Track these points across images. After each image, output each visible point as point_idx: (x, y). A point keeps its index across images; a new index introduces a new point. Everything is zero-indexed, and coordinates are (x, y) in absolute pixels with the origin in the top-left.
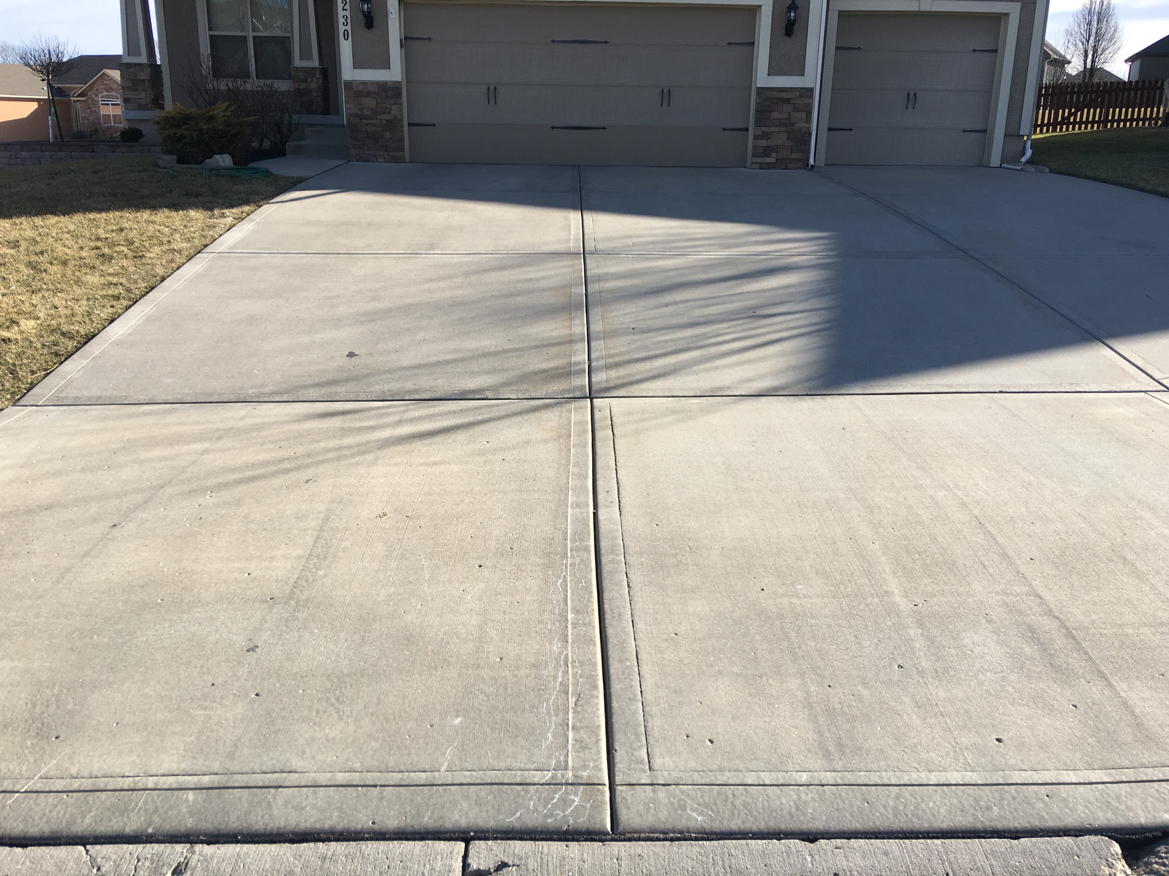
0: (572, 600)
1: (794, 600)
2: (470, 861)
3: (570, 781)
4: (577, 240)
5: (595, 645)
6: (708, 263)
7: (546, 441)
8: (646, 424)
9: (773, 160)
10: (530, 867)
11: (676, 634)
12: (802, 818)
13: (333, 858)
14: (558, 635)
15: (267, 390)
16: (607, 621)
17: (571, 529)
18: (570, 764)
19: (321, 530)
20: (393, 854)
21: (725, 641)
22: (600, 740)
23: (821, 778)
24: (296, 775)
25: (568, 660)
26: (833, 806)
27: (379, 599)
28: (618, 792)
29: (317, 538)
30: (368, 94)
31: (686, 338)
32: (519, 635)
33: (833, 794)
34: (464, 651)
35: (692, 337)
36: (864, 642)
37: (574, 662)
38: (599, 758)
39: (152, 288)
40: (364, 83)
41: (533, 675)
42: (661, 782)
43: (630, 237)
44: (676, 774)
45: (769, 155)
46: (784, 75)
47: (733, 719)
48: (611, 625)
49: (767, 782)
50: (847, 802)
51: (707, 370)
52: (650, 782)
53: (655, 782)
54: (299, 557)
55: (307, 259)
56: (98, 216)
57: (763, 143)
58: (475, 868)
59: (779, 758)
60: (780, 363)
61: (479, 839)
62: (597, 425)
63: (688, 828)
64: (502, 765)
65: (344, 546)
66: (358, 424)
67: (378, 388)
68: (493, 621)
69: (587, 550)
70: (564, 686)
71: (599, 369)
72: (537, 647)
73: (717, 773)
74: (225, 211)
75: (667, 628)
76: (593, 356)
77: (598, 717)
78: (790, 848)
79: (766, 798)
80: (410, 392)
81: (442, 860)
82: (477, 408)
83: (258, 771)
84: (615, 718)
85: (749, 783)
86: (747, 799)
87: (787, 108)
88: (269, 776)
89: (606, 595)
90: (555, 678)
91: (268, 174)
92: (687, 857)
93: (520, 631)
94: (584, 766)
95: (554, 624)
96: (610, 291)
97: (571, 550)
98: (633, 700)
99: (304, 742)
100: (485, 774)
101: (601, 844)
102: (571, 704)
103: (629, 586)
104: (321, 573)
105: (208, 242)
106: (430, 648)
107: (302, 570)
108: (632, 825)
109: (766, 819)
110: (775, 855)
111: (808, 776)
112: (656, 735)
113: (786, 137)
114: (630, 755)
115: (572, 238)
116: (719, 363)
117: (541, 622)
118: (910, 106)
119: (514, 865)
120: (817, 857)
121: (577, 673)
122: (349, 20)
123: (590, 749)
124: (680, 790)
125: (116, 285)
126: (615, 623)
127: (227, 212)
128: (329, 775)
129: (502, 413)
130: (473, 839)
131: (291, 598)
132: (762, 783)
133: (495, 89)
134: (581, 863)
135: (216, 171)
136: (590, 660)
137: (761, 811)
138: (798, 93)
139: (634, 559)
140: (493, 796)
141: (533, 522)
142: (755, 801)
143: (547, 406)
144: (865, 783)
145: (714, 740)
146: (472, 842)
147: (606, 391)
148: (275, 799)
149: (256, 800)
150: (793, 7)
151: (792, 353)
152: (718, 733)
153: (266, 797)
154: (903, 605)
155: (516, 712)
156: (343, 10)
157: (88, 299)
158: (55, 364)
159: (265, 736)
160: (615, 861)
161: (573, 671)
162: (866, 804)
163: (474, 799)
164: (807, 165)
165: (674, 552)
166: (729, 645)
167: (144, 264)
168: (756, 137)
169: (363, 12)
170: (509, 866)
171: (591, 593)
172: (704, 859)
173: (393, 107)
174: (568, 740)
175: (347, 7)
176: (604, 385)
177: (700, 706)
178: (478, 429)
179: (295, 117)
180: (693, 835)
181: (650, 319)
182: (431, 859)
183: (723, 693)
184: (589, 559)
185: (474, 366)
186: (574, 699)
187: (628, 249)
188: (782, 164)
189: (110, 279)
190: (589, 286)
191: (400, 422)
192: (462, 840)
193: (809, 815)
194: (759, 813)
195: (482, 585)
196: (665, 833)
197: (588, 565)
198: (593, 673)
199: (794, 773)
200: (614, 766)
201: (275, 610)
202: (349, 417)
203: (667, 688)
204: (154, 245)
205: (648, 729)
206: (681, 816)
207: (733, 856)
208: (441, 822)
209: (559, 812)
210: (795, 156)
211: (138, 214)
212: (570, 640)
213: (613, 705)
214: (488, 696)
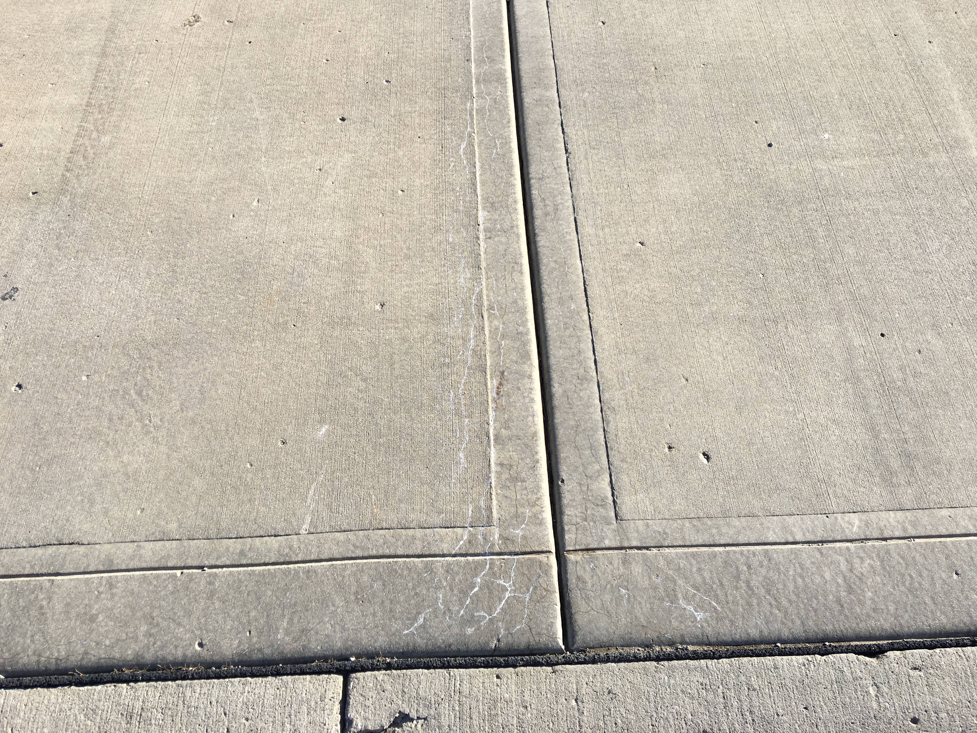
0: (483, 183)
1: (820, 164)
2: (351, 714)
3: (497, 549)
5: (521, 272)
10: (445, 722)
11: (642, 244)
12: (858, 610)
13: (143, 714)
14: (466, 254)
16: (537, 223)
17: (475, 38)
18: (495, 515)
19: (104, 54)
20: (234, 704)
21: (716, 253)
22: (537, 462)
23: (882, 524)
24: (82, 549)
25: (482, 305)
26: (904, 583)
27: (194, 190)
28: (570, 567)
29: (98, 71)
32: (407, 257)
33: (903, 558)
34: (326, 291)
36: (929, 243)
37: (491, 308)
38: (538, 499)
41: (431, 337)
42: (635, 543)
44: (656, 526)
47: (739, 409)
48: (544, 230)
49: (799, 538)
50: (925, 573)
52: (618, 545)
53: (626, 544)
54: (72, 110)
58: (360, 727)
59: (813, 487)
61: (364, 669)
63: (682, 636)
64: (393, 518)
65: (137, 86)
68: (367, 229)
69: (500, 79)
70: (479, 354)
72: (436, 280)
73: (721, 522)
75: (627, 233)
77: (533, 416)
78: (842, 672)
79: (799, 570)
81: (308, 714)
83: (24, 544)
84: (559, 417)
85: (771, 540)
86: (771, 574)
88: (40, 551)
89: (534, 170)
90: (465, 340)
92: (682, 691)
93: (408, 248)
94: (517, 516)
95: (458, 232)
97: (478, 82)
98: (583, 379)
99: (92, 481)
100: (368, 538)
101: (549, 669)
102: (492, 394)
103: (566, 151)
104: (106, 139)
106: (275, 287)
107: (78, 135)
108: (596, 633)
109: (803, 613)
110: (821, 688)
111: (861, 520)
112: (622, 448)
114: (585, 489)
117: (437, 229)
119: (419, 718)
120: (885, 689)
121: (497, 329)
123: (523, 481)
124: (665, 557)
126: (549, 225)
128: (130, 548)
130: (355, 670)
131: (63, 192)
132: (791, 539)
134: (522, 709)
136: (515, 302)
137: (793, 597)
139: (573, 94)
140: (380, 583)
141: (418, 27)
142: (782, 576)
144: (950, 532)
145: (711, 454)
146: (353, 675)
148: (50, 599)
149: (22, 603)
152: (715, 439)
153: (36, 597)
155: (408, 412)
159: (32, 470)
160: (574, 703)
161: (490, 326)
162: (955, 576)
163: (353, 589)
165: (631, 77)
166: (723, 261)
170: (412, 720)
171: (511, 167)
172: (710, 697)
174: (489, 465)
177: (685, 386)
180: (690, 648)
182: (293, 712)
183: (720, 359)
184: (504, 97)
186: (495, 383)
192: (338, 672)
193: (869, 602)
194: (790, 601)
195: (347, 158)
196: (647, 646)
197: (504, 111)
198: (521, 328)
199: (839, 516)
200: (562, 513)
201: (41, 217)
203: (635, 352)
205: (610, 436)
206: (669, 612)
207: (754, 690)
208: (304, 640)
209: (482, 613)
212: (483, 265)
213: (554, 390)
214: (365, 380)
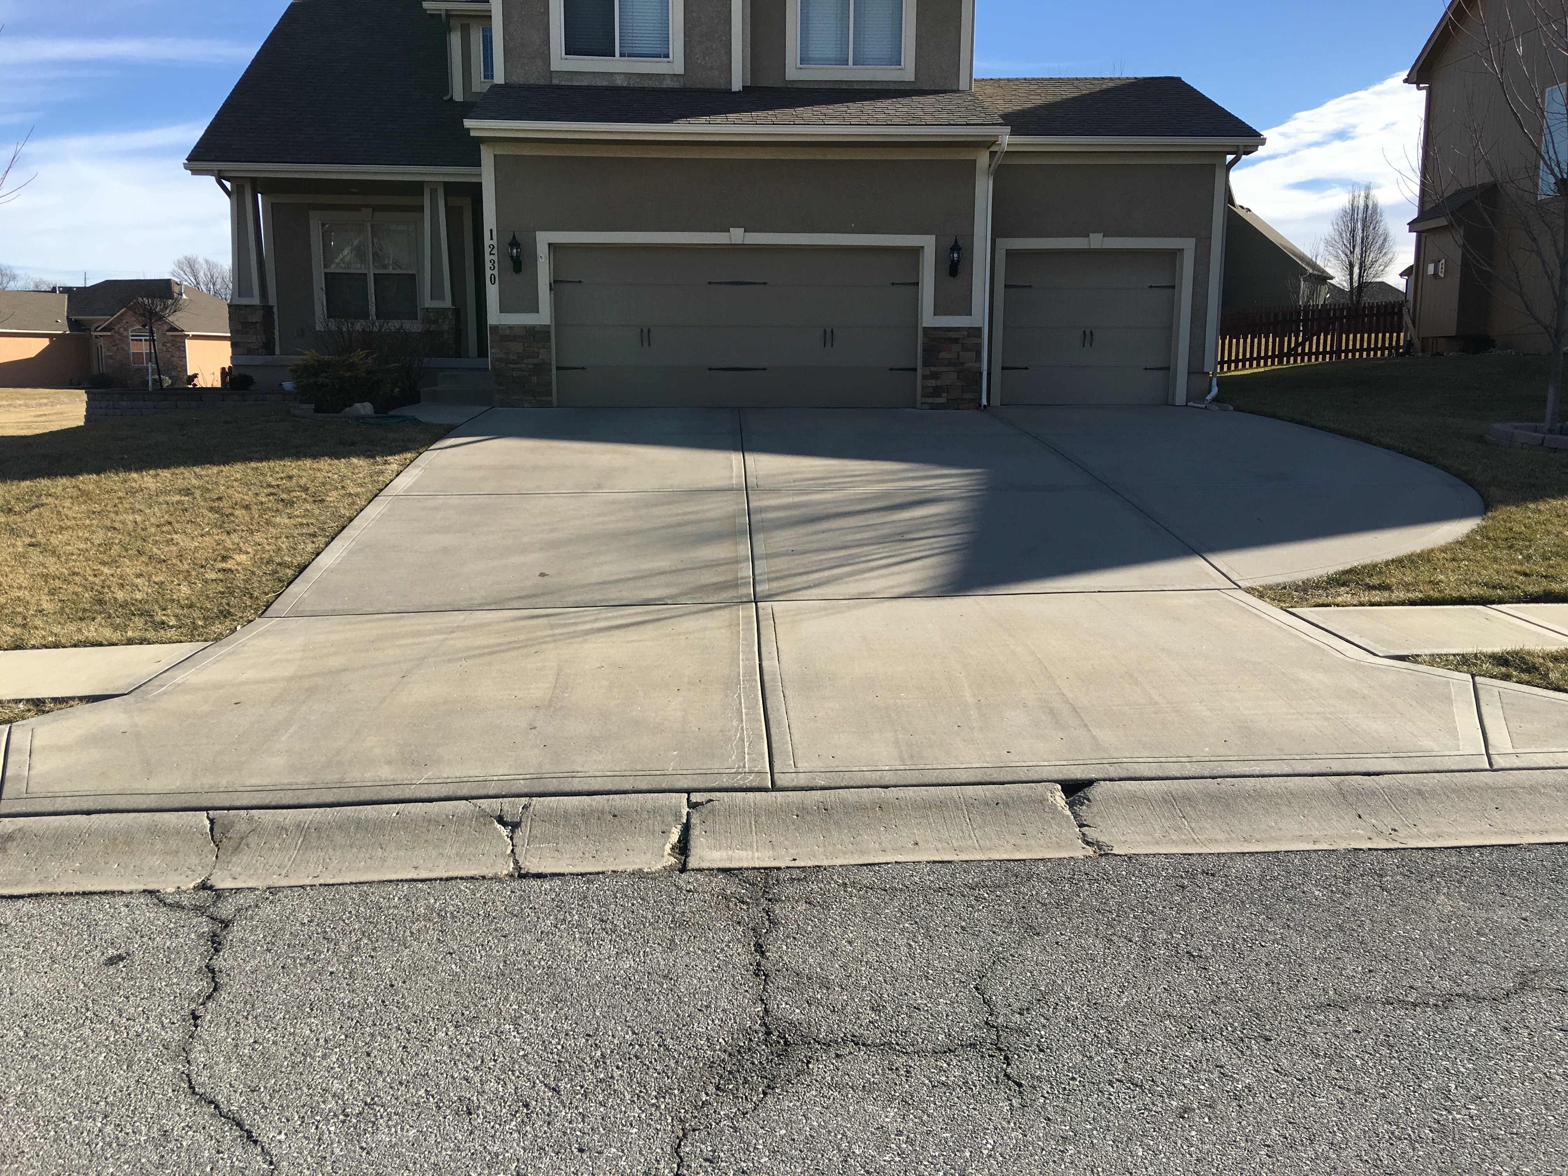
0: (745, 704)
1: (898, 700)
2: (691, 799)
3: (748, 772)
4: (739, 477)
5: (761, 722)
6: (865, 496)
7: (720, 628)
8: (802, 616)
9: (943, 400)
10: (725, 801)
11: (816, 717)
12: (882, 780)
14: (736, 718)
15: (476, 602)
16: (769, 712)
17: (742, 671)
18: (748, 766)
19: (558, 675)
20: (647, 797)
21: (847, 719)
22: (765, 757)
23: (897, 768)
24: (582, 773)
25: (743, 728)
26: (901, 777)
27: (611, 706)
28: (775, 775)
29: (556, 679)
30: (515, 338)
31: (839, 558)
32: (710, 719)
33: (902, 773)
34: (674, 726)
35: (844, 556)
36: (939, 717)
37: (747, 729)
38: (764, 764)
39: (344, 528)
40: (511, 327)
41: (720, 734)
42: (801, 771)
43: (791, 473)
44: (811, 769)
45: (939, 396)
46: (951, 314)
47: (848, 748)
48: (772, 714)
49: (865, 770)
50: (910, 775)
51: (856, 581)
52: (795, 772)
53: (797, 772)
54: (547, 688)
55: (481, 499)
56: (259, 464)
57: (932, 383)
58: (694, 802)
59: (873, 761)
60: (920, 575)
61: (696, 792)
62: (760, 618)
63: (816, 786)
64: (706, 767)
65: (578, 682)
66: (563, 622)
67: (571, 599)
68: (691, 714)
69: (755, 681)
70: (741, 738)
71: (762, 582)
72: (722, 724)
73: (836, 768)
74: (389, 458)
75: (809, 715)
76: (756, 572)
77: (764, 750)
79: (863, 775)
80: (601, 601)
81: (675, 799)
82: (659, 610)
83: (558, 772)
84: (774, 750)
85: (853, 770)
86: (852, 776)
87: (956, 348)
88: (565, 774)
89: (768, 701)
90: (736, 736)
91: (416, 422)
92: (815, 795)
93: (711, 717)
94: (755, 766)
95: (732, 714)
96: (771, 520)
97: (743, 681)
98: (786, 743)
99: (582, 761)
100: (695, 771)
101: (766, 792)
102: (746, 745)
103: (784, 696)
104: (567, 695)
105: (381, 487)
106: (651, 725)
107: (553, 694)
108: (784, 786)
109: (862, 782)
110: (865, 793)
111: (889, 767)
112: (799, 755)
113: (955, 377)
114: (783, 762)
115: (734, 475)
116: (867, 575)
117: (724, 713)
118: (1087, 344)
119: (716, 801)
120: (888, 793)
121: (749, 733)
122: (496, 265)
123: (758, 760)
124: (813, 774)
125: (308, 524)
126: (774, 713)
127: (390, 459)
128: (601, 773)
129: (681, 613)
130: (693, 792)
131: (550, 707)
132: (861, 770)
133: (649, 331)
134: (754, 799)
135: (359, 419)
136: (758, 728)
138: (966, 333)
139: (787, 684)
140: (701, 778)
141: (715, 668)
142: (856, 776)
143: (719, 608)
144: (922, 769)
145: (834, 756)
147: (768, 597)
148: (572, 781)
149: (561, 782)
150: (956, 248)
151: (933, 566)
152: (837, 754)
153: (567, 781)
154: (970, 700)
155: (712, 749)
156: (491, 254)
157: (287, 537)
158: (282, 587)
159: (556, 759)
160: (775, 798)
161: (747, 732)
162: (921, 775)
163: (690, 779)
164: (980, 405)
165: (817, 680)
166: (850, 720)
167: (327, 507)
168: (924, 377)
169: (512, 257)
171: (758, 700)
172: (824, 796)
173: (541, 351)
174: (745, 758)
175: (495, 251)
176: (767, 593)
177: (827, 745)
178: (662, 623)
179: (426, 360)
180: (819, 788)
181: (808, 542)
182: (668, 799)
183: (843, 739)
184: (756, 685)
185: (654, 581)
186: (748, 743)
187: (788, 485)
188: (954, 404)
189: (299, 520)
190: (752, 517)
191: (596, 620)
192: (686, 792)
193: (887, 780)
194: (858, 780)
195: (681, 699)
196: (803, 788)
197: (756, 687)
198: (760, 733)
199: (881, 766)
200: (773, 767)
201: (541, 712)
202: (552, 618)
203: (808, 738)
204: (330, 490)
205: (795, 753)
206: (812, 782)
207: (841, 794)
208: (673, 787)
209: (740, 782)
210: (966, 396)
211: (300, 463)
212: (744, 720)
214: (692, 743)
